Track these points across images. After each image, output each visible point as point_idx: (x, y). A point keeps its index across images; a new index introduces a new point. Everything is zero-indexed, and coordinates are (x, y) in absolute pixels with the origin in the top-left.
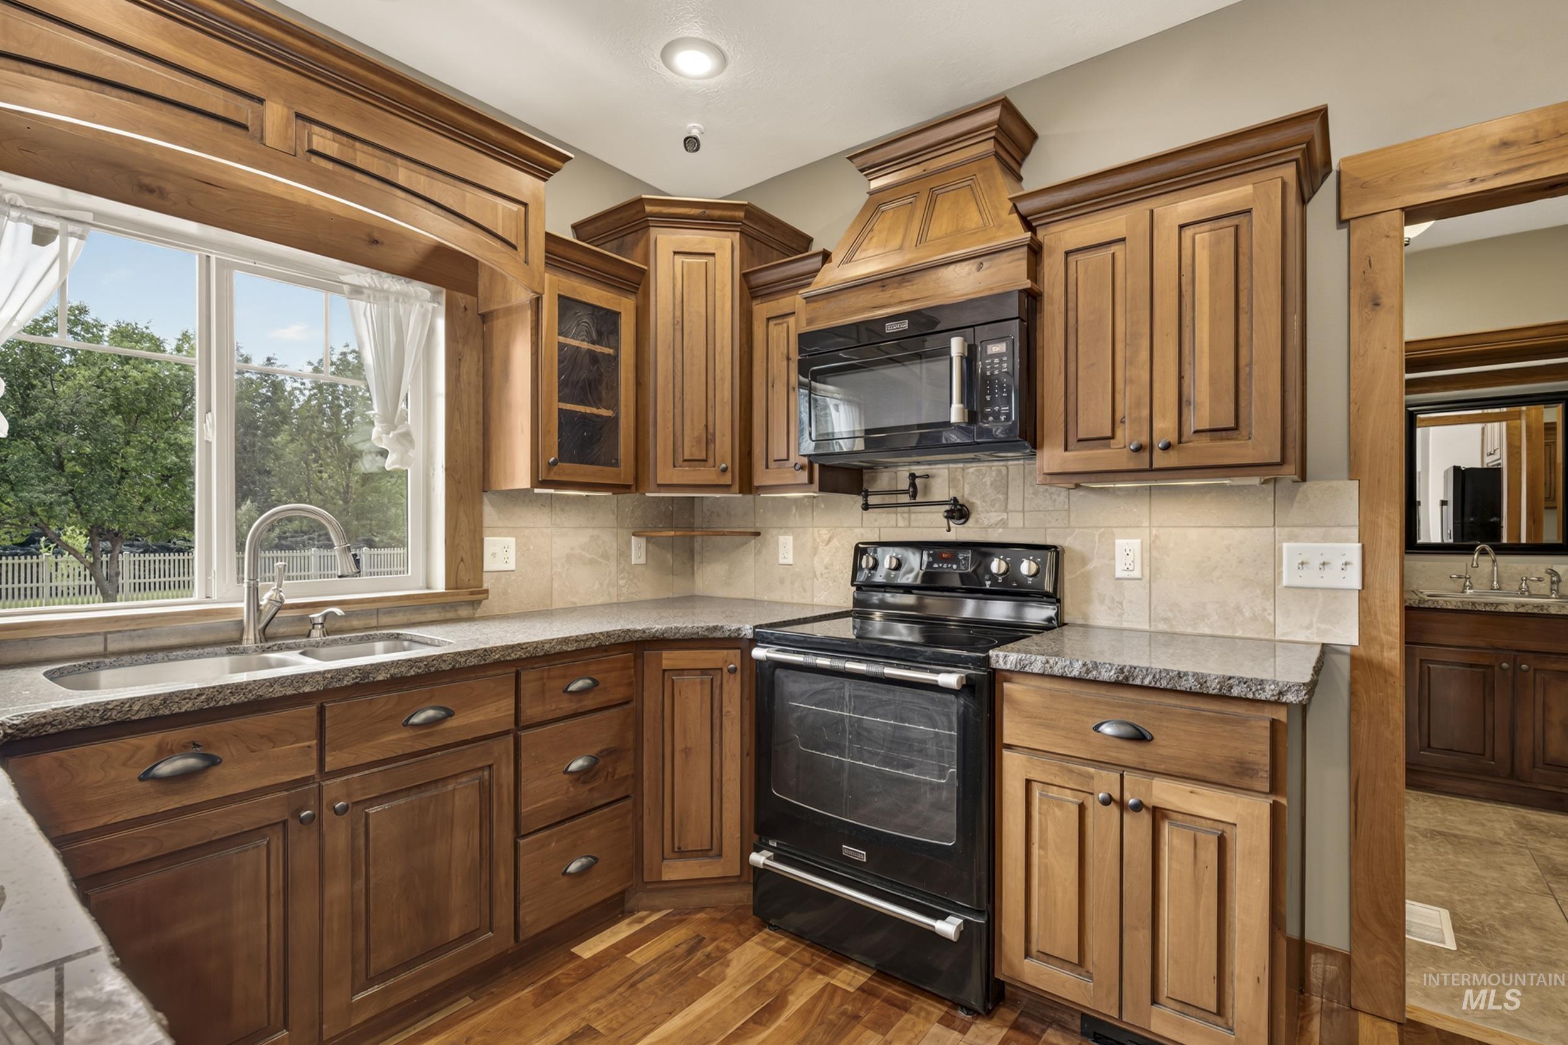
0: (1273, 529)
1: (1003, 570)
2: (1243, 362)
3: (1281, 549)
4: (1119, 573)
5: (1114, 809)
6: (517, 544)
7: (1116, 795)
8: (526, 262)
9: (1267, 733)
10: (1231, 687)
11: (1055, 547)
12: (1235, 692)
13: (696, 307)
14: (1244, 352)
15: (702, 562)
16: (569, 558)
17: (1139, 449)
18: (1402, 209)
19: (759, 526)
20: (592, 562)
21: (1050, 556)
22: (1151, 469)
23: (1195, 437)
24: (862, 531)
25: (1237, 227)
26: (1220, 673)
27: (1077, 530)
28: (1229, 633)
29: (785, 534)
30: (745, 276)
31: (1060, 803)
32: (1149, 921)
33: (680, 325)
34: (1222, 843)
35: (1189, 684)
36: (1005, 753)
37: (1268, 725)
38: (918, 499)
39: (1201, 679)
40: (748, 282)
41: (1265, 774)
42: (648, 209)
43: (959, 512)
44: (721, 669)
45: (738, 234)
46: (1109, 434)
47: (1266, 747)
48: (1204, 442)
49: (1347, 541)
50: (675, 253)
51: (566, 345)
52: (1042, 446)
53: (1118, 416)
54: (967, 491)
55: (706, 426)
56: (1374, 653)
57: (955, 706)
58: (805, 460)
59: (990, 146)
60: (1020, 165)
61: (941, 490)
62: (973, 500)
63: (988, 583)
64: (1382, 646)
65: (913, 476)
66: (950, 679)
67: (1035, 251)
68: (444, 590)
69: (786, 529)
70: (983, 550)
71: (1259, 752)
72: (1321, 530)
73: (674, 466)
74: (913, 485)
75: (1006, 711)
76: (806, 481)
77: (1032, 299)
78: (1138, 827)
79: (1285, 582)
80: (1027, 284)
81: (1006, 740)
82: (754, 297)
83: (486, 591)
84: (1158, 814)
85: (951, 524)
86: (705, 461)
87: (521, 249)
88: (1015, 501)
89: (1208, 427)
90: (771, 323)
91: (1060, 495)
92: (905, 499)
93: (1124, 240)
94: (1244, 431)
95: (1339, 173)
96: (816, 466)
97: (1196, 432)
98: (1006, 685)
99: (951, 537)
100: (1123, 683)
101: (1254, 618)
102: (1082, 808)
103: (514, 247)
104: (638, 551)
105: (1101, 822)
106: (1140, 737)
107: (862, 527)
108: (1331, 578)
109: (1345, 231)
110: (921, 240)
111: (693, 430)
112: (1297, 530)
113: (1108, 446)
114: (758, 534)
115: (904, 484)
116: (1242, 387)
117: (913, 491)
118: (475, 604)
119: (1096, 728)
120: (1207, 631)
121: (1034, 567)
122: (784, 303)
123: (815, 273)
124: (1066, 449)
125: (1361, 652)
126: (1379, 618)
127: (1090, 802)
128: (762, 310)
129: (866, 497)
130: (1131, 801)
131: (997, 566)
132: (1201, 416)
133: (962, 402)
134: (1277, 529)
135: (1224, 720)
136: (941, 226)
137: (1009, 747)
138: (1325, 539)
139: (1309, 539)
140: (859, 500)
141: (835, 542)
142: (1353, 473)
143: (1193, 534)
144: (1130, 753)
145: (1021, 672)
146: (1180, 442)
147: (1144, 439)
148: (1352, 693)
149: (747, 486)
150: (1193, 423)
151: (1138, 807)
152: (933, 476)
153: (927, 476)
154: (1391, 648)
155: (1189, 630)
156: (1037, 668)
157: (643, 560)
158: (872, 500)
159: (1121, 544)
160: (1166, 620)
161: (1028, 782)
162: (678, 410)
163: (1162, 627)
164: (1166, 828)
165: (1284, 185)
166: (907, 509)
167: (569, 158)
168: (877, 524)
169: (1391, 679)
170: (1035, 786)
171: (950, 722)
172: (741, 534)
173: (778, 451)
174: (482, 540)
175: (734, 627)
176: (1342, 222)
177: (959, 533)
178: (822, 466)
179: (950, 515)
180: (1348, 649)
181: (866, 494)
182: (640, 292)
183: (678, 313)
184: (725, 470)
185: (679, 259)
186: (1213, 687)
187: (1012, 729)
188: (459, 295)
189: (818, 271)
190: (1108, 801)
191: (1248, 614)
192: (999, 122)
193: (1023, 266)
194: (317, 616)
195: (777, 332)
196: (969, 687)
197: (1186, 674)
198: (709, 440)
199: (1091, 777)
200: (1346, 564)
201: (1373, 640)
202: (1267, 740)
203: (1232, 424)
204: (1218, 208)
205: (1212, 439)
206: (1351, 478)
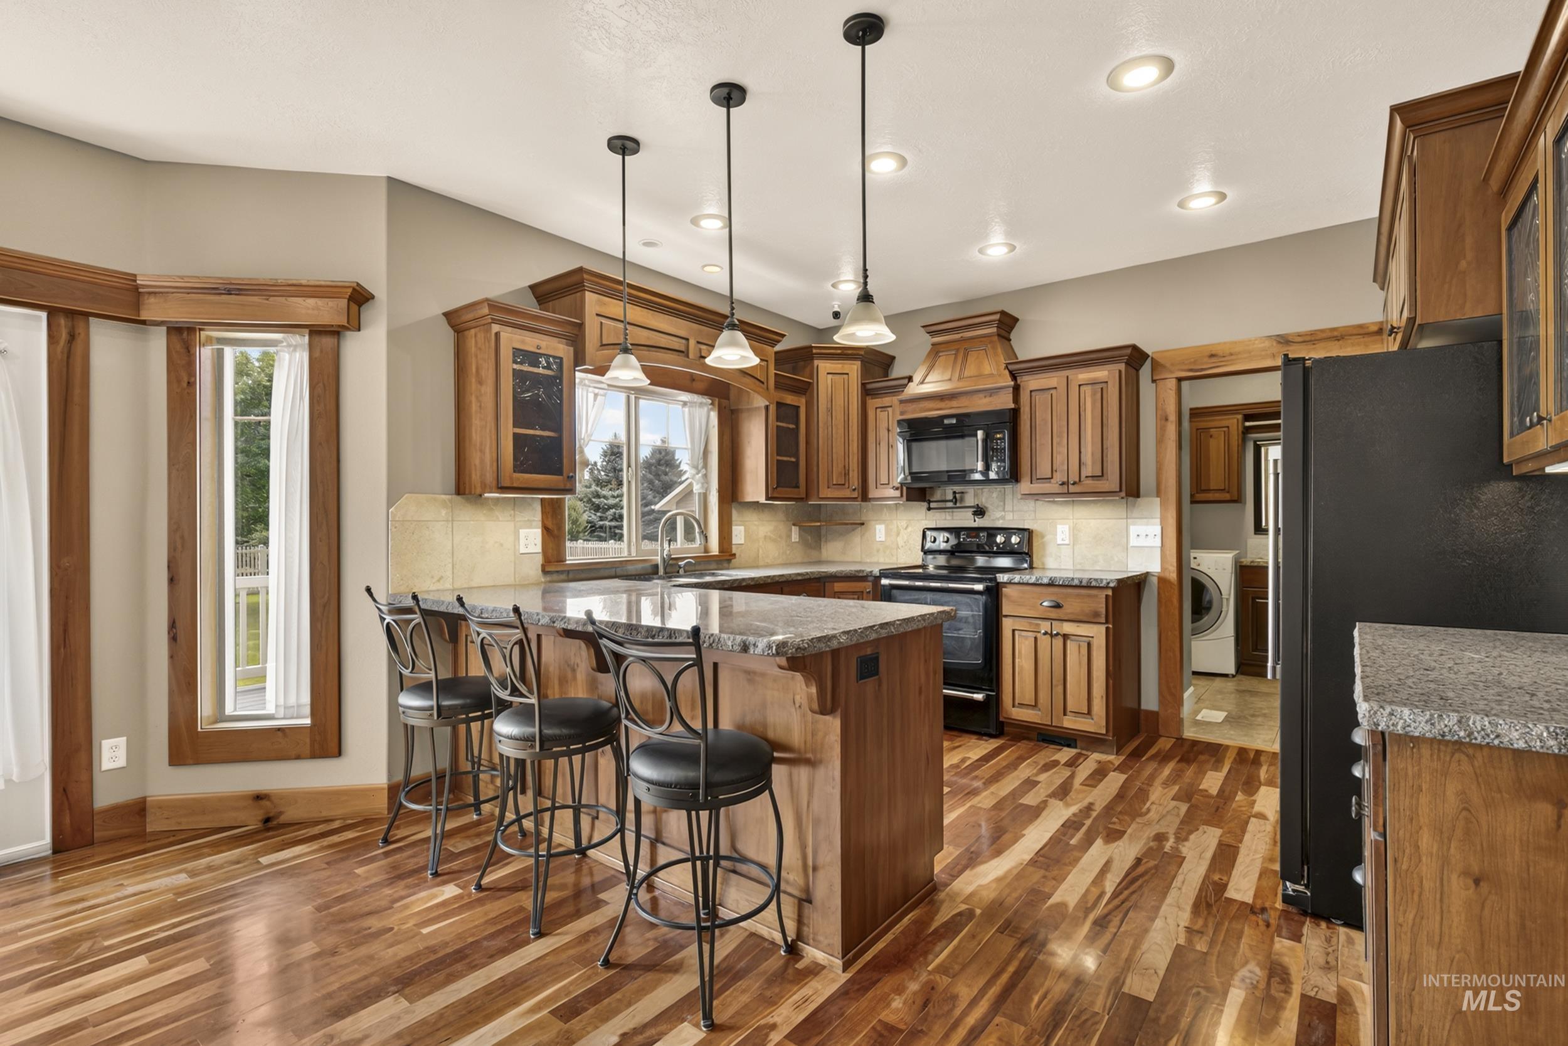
0: (1126, 520)
1: (1002, 541)
2: (1105, 447)
3: (1129, 529)
4: (1059, 542)
5: (1048, 637)
6: (745, 531)
7: (1049, 632)
8: (767, 388)
10: (1091, 582)
11: (1029, 529)
12: (1092, 584)
13: (839, 401)
14: (1105, 443)
15: (826, 542)
16: (765, 537)
17: (1063, 484)
18: (1176, 378)
19: (864, 519)
20: (774, 541)
21: (1026, 534)
22: (1068, 493)
23: (1087, 479)
24: (927, 522)
25: (1102, 389)
27: (1039, 521)
28: (1108, 569)
29: (880, 524)
30: (863, 384)
31: (1026, 638)
32: (1062, 682)
33: (830, 411)
34: (1089, 644)
35: (1076, 582)
36: (1004, 619)
38: (958, 505)
39: (1081, 580)
40: (865, 387)
41: (1103, 616)
42: (814, 351)
43: (980, 512)
44: (862, 592)
45: (860, 362)
46: (1050, 476)
48: (1089, 482)
49: (1156, 524)
50: (828, 373)
51: (780, 426)
52: (1020, 482)
53: (1054, 469)
54: (984, 500)
55: (845, 466)
56: (1167, 575)
57: (982, 599)
58: (899, 485)
59: (995, 330)
60: (1010, 333)
61: (970, 500)
62: (986, 505)
63: (995, 548)
64: (1169, 571)
65: (955, 493)
66: (979, 587)
67: (1016, 389)
68: (717, 553)
69: (883, 522)
70: (992, 532)
71: (1102, 608)
72: (1146, 520)
73: (828, 488)
74: (955, 497)
75: (1004, 600)
76: (899, 495)
77: (1015, 413)
78: (1058, 642)
79: (1131, 545)
80: (1012, 406)
81: (1004, 613)
82: (868, 395)
83: (735, 555)
84: (1066, 637)
85: (976, 519)
86: (844, 485)
87: (766, 384)
88: (1008, 507)
89: (1090, 475)
90: (878, 410)
91: (1030, 504)
92: (950, 504)
93: (1056, 388)
94: (1105, 477)
95: (1152, 358)
96: (905, 488)
97: (1087, 477)
98: (1004, 589)
99: (975, 525)
100: (1051, 584)
101: (1119, 561)
102: (1036, 638)
103: (763, 383)
104: (795, 535)
105: (1044, 641)
106: (1058, 606)
107: (926, 519)
108: (1149, 542)
109: (1154, 384)
110: (960, 379)
111: (837, 469)
112: (1136, 520)
113: (1050, 482)
114: (863, 524)
115: (950, 497)
116: (1104, 458)
117: (955, 500)
118: (729, 561)
119: (1041, 604)
120: (1098, 568)
121: (1018, 540)
122: (887, 401)
123: (905, 386)
124: (1031, 483)
125: (1162, 575)
126: (1170, 559)
127: (1039, 635)
128: (872, 403)
129: (929, 504)
130: (1055, 632)
131: (1000, 539)
132: (1087, 471)
133: (983, 461)
134: (1128, 520)
135: (1089, 596)
136: (971, 370)
137: (1006, 616)
138: (1147, 524)
139: (1141, 524)
140: (925, 504)
141: (909, 529)
142: (1158, 494)
143: (1093, 523)
144: (1054, 614)
145: (1010, 583)
146: (1080, 481)
147: (1065, 480)
148: (1159, 593)
149: (865, 497)
150: (1083, 475)
151: (1057, 634)
152: (966, 492)
153: (963, 493)
154: (1173, 572)
155: (1091, 569)
156: (1016, 580)
157: (797, 540)
158: (933, 505)
159: (1060, 528)
160: (1080, 564)
161: (1014, 631)
162: (830, 458)
163: (1079, 567)
164: (1069, 642)
165: (1120, 372)
166: (951, 510)
167: (785, 335)
168: (934, 518)
169: (1173, 587)
170: (1016, 632)
171: (979, 608)
172: (852, 524)
173: (884, 480)
174: (731, 528)
175: (869, 570)
176: (1154, 381)
177: (980, 522)
178: (907, 488)
179: (975, 513)
180: (1156, 574)
181: (929, 502)
182: (807, 394)
183: (829, 406)
184: (854, 490)
185: (830, 376)
186: (1085, 583)
187: (1006, 609)
188: (722, 400)
189: (907, 385)
190: (1046, 633)
191: (1116, 559)
192: (999, 320)
193: (1011, 396)
194: (682, 563)
195: (883, 415)
196: (988, 590)
197: (1075, 579)
198: (846, 473)
199: (1039, 624)
200: (1156, 535)
201: (1166, 569)
202: (1104, 603)
203: (1100, 474)
204: (1095, 379)
205: (1093, 480)
206: (1157, 496)
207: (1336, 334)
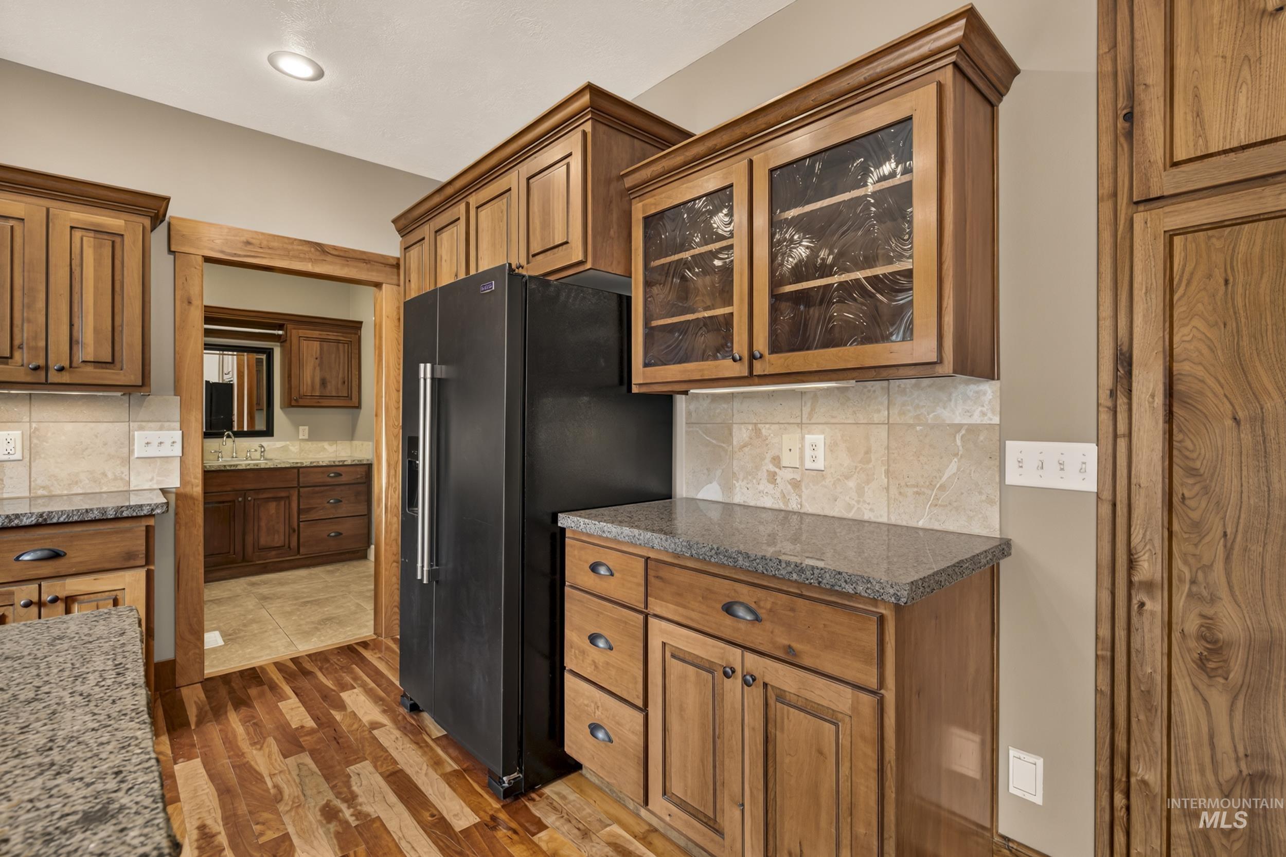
0: (127, 424)
2: (117, 323)
3: (134, 435)
5: (33, 608)
7: (35, 599)
9: (144, 533)
10: (123, 512)
12: (125, 514)
14: (117, 318)
17: (36, 368)
18: (202, 256)
22: (47, 383)
23: (83, 364)
25: (113, 243)
26: (115, 505)
28: (98, 491)
34: (114, 602)
35: (96, 515)
37: (144, 528)
39: (104, 511)
41: (142, 555)
46: (8, 355)
47: (143, 542)
48: (89, 369)
49: (174, 429)
53: (16, 343)
56: (188, 490)
64: (192, 485)
71: (140, 545)
72: (159, 424)
79: (136, 455)
84: (70, 600)
89: (92, 360)
93: (22, 220)
94: (118, 365)
95: (169, 223)
97: (83, 362)
100: (41, 524)
101: (115, 479)
102: (3, 617)
106: (55, 556)
108: (166, 451)
109: (172, 258)
112: (144, 424)
113: (7, 364)
116: (116, 338)
119: (18, 558)
120: (80, 491)
125: (182, 490)
126: (191, 470)
127: (10, 611)
130: (47, 599)
132: (89, 349)
134: (131, 424)
135: (116, 532)
138: (161, 429)
139: (151, 429)
142: (177, 391)
144: (46, 568)
146: (71, 367)
147: (41, 362)
148: (176, 514)
150: (80, 356)
151: (53, 601)
154: (197, 486)
155: (65, 493)
160: (43, 488)
163: (41, 493)
164: (75, 607)
165: (144, 228)
169: (196, 503)
176: (171, 252)
180: (174, 490)
186: (111, 514)
190: (27, 605)
197: (91, 510)
200: (173, 442)
201: (189, 482)
202: (144, 537)
203: (110, 360)
204: (98, 225)
205: (95, 368)
206: (175, 395)
207: (364, 257)
